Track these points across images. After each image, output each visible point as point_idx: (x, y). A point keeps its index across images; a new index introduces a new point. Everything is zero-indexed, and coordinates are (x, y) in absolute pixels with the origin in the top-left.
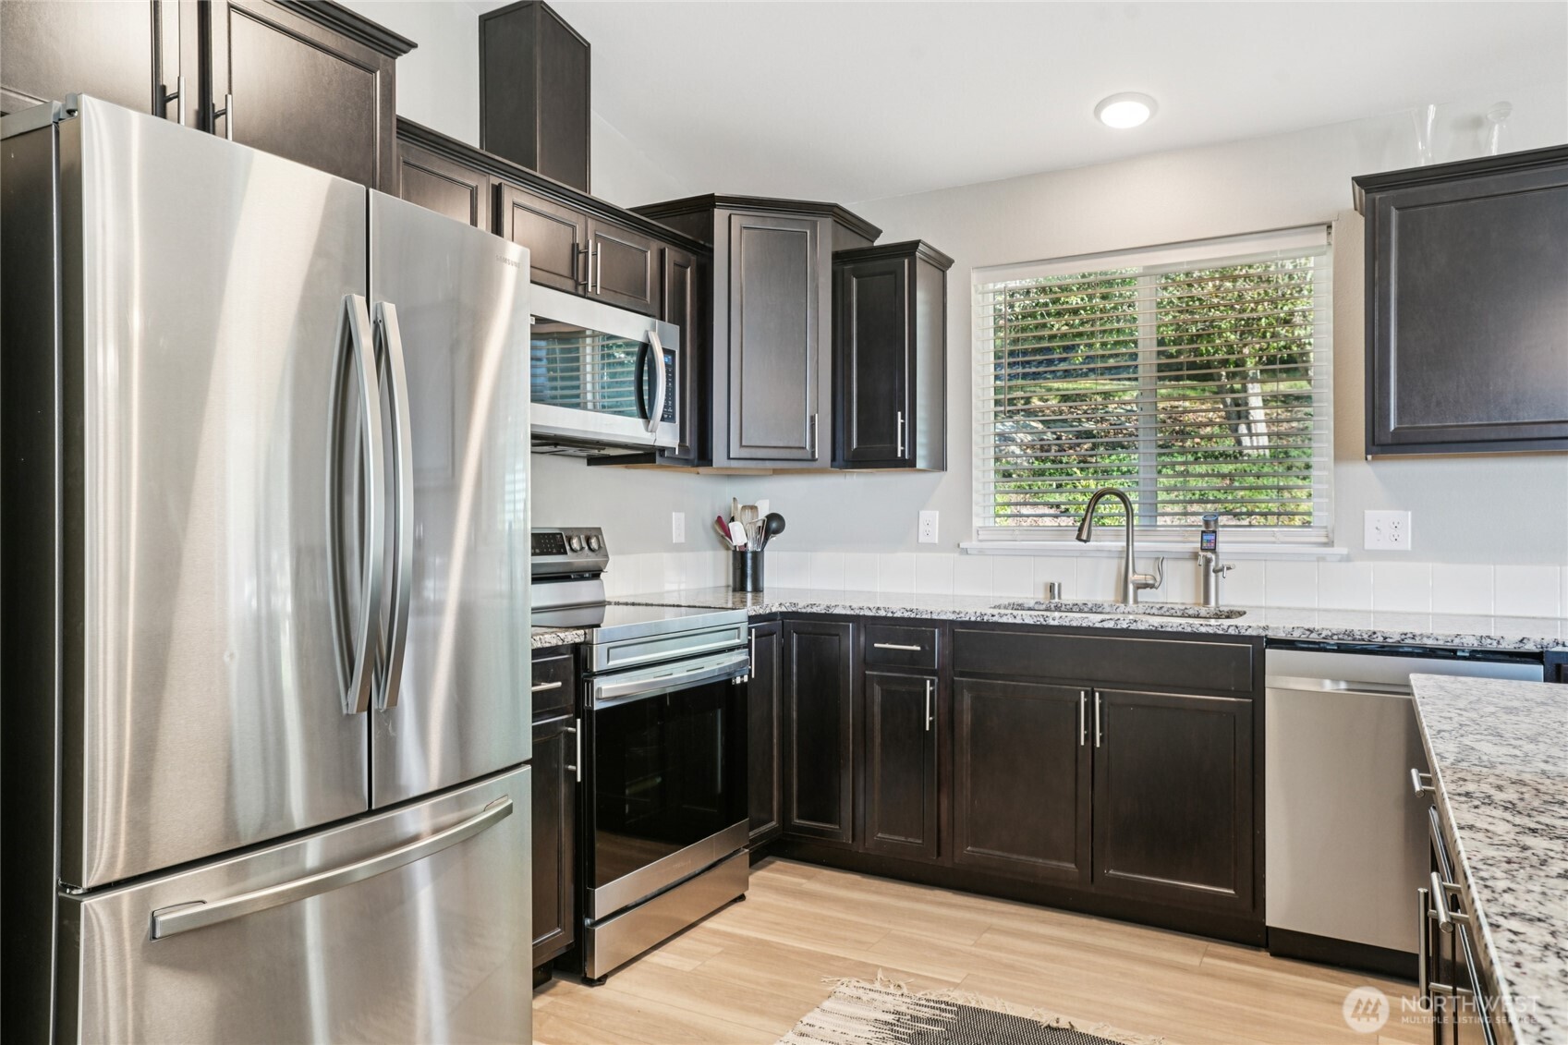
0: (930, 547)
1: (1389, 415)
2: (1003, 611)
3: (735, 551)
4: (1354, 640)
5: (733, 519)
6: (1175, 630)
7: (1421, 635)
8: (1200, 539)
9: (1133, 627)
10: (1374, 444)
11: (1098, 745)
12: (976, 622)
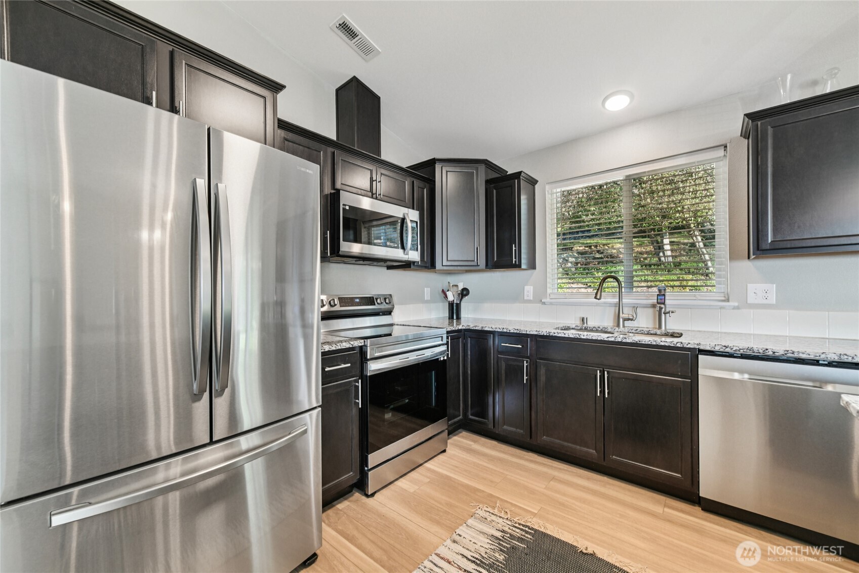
0: (529, 301)
1: (768, 234)
2: (559, 331)
3: (449, 303)
4: (754, 352)
5: (448, 291)
6: (647, 343)
7: (798, 352)
8: (656, 298)
9: (624, 341)
10: (758, 249)
11: (606, 396)
12: (546, 336)
